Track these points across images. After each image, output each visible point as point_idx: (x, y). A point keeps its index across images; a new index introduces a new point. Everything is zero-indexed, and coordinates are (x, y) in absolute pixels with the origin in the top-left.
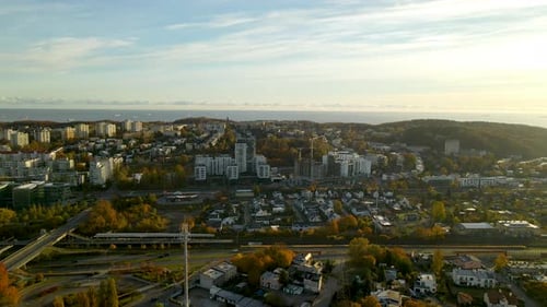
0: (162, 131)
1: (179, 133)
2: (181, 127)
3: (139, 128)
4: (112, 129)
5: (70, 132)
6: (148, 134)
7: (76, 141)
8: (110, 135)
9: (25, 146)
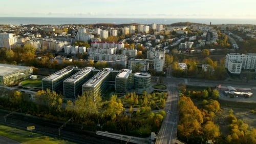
0: (175, 30)
1: (187, 32)
2: (184, 28)
3: (161, 28)
4: (147, 29)
5: (127, 30)
6: (167, 32)
7: (130, 36)
8: (147, 32)
9: (108, 38)
